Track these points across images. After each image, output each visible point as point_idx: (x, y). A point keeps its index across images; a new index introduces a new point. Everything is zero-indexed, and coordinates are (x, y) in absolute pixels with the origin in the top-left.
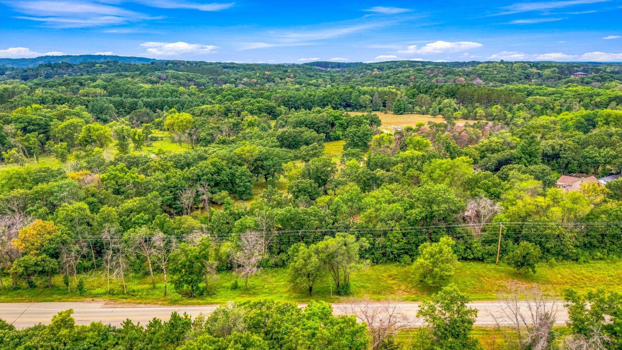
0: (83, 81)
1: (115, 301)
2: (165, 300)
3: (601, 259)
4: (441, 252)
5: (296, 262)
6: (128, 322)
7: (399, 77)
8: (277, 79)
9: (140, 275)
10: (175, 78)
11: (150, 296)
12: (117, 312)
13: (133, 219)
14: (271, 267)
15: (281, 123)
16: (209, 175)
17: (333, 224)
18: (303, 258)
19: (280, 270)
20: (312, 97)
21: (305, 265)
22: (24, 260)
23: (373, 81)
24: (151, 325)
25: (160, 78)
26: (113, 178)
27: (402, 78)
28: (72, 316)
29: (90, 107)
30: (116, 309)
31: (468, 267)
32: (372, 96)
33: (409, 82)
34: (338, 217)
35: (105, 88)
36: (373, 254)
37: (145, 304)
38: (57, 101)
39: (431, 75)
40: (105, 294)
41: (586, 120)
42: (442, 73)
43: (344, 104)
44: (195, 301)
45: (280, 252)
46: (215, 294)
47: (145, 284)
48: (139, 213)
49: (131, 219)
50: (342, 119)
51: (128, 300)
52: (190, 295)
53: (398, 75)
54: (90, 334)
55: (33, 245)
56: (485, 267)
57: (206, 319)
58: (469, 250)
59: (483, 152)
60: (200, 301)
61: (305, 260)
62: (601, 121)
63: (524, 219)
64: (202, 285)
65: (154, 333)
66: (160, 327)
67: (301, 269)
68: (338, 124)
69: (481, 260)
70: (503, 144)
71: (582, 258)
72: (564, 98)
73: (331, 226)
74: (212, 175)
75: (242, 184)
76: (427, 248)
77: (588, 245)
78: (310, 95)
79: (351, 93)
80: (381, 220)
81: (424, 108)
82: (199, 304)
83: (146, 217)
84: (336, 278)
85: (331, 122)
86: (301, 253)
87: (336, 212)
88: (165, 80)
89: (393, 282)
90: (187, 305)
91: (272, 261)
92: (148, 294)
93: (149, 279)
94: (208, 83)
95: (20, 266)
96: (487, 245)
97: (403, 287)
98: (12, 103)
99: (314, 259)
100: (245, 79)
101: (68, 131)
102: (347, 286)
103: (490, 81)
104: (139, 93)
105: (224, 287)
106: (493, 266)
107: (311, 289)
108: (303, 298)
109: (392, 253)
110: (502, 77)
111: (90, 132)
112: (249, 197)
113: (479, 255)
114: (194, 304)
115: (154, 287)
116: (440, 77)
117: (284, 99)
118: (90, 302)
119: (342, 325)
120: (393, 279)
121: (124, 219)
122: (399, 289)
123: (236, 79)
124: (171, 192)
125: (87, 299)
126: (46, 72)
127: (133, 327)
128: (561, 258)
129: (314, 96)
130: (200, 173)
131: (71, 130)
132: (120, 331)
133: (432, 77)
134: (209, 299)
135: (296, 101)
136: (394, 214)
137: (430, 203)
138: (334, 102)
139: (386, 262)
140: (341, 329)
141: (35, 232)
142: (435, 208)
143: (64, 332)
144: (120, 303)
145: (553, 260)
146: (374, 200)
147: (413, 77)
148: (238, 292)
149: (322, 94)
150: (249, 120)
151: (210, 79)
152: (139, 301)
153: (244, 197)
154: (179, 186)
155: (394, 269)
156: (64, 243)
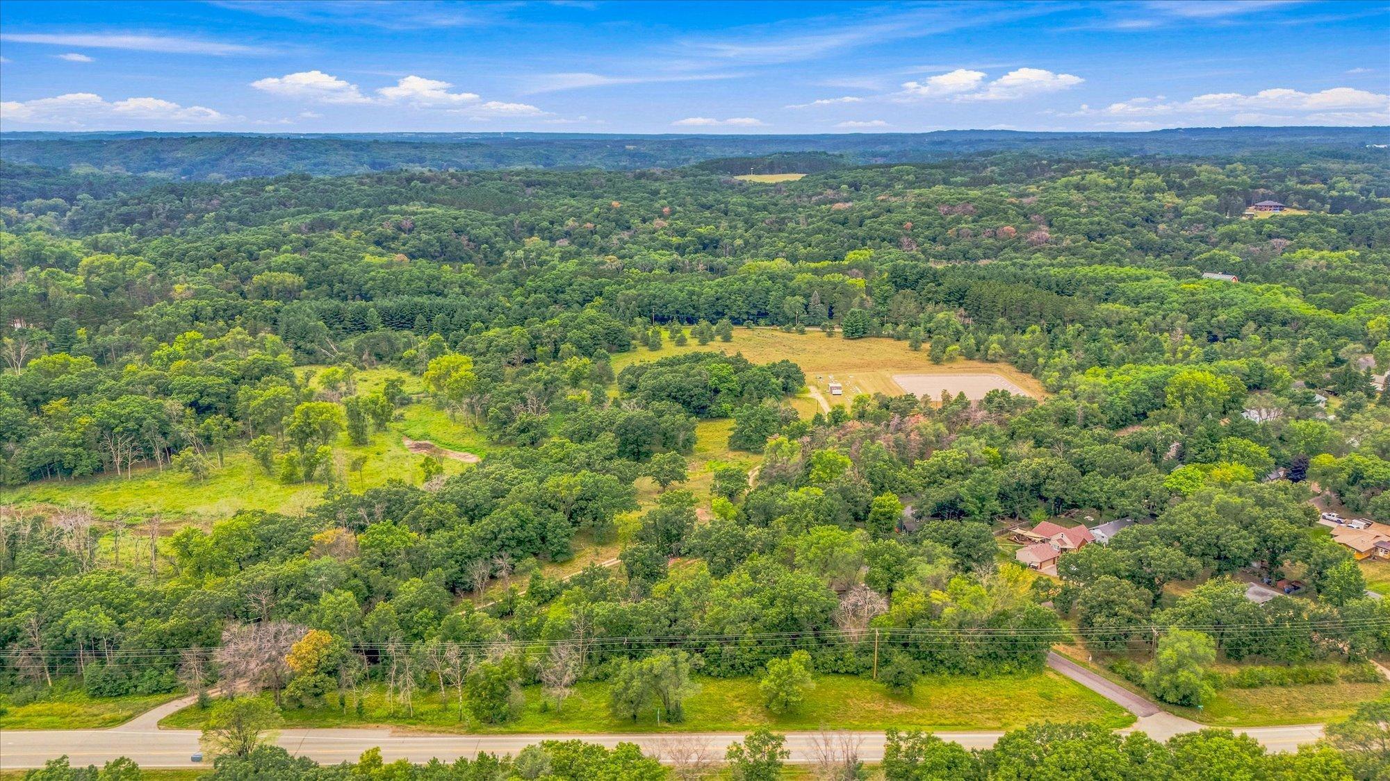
0: (255, 248)
1: (404, 727)
2: (462, 728)
3: (1011, 673)
4: (790, 671)
5: (615, 684)
6: (435, 761)
7: (882, 224)
8: (636, 221)
9: (425, 691)
10: (431, 228)
11: (442, 721)
12: (408, 742)
13: (415, 619)
14: (591, 681)
15: (629, 379)
16: (509, 532)
17: (670, 626)
18: (624, 680)
19: (602, 686)
20: (694, 297)
21: (626, 689)
22: (302, 682)
23: (829, 231)
24: (457, 765)
25: (400, 229)
26: (378, 545)
27: (886, 227)
28: (379, 754)
29: (283, 328)
30: (406, 739)
31: (838, 683)
32: (808, 296)
33: (899, 236)
34: (678, 614)
35: (300, 270)
36: (719, 666)
37: (439, 732)
38: (221, 313)
39: (949, 218)
40: (387, 718)
41: (1150, 388)
42: (971, 213)
43: (754, 311)
44: (496, 729)
45: (603, 660)
46: (519, 719)
47: (433, 703)
48: (422, 608)
49: (412, 617)
50: (732, 381)
51: (419, 727)
52: (490, 721)
53: (880, 219)
54: (399, 772)
55: (310, 662)
56: (858, 685)
57: (514, 758)
58: (839, 662)
59: (933, 474)
60: (502, 729)
61: (626, 683)
62: (1172, 393)
63: (911, 623)
64: (504, 709)
65: (462, 773)
66: (468, 768)
67: (621, 694)
68: (724, 391)
69: (855, 674)
70: (968, 460)
71: (982, 673)
72: (1164, 310)
73: (667, 628)
74: (513, 531)
75: (556, 540)
76: (777, 665)
77: (993, 655)
78: (692, 293)
79: (768, 291)
80: (732, 623)
81: (901, 328)
82: (502, 733)
83: (431, 614)
84: (666, 702)
85: (714, 387)
86: (623, 672)
87: (676, 607)
88: (410, 231)
89: (738, 704)
90: (488, 734)
91: (592, 674)
92: (439, 719)
93: (436, 696)
94: (496, 235)
95: (297, 688)
96: (863, 655)
97: (749, 713)
98: (140, 319)
99: (636, 683)
100: (570, 223)
101: (269, 410)
102: (678, 709)
103: (1068, 232)
104: (366, 283)
105: (531, 710)
106: (869, 682)
107: (635, 717)
108: (625, 726)
109: (743, 665)
110: (1092, 223)
111: (308, 417)
112: (566, 557)
113: (852, 669)
114: (495, 733)
115: (446, 709)
116: (966, 222)
117: (642, 300)
118: (374, 729)
119: (642, 770)
120: (740, 701)
121: (404, 618)
122: (744, 715)
123: (552, 223)
124: (457, 562)
125: (371, 725)
126: (168, 206)
127: (440, 767)
128: (957, 672)
129: (699, 296)
130: (496, 530)
131: (274, 407)
132: (427, 770)
133: (949, 223)
134: (513, 726)
135: (665, 305)
136: (748, 614)
137: (793, 600)
138: (735, 308)
139: (735, 676)
140: (641, 774)
141: (311, 647)
142: (796, 609)
143: (374, 771)
144: (409, 732)
145: (946, 675)
146: (725, 593)
147: (909, 224)
148: (547, 717)
149: (713, 292)
150: (574, 366)
151: (499, 226)
152: (430, 728)
153: (560, 558)
154: (468, 552)
155: (743, 686)
156: (343, 658)
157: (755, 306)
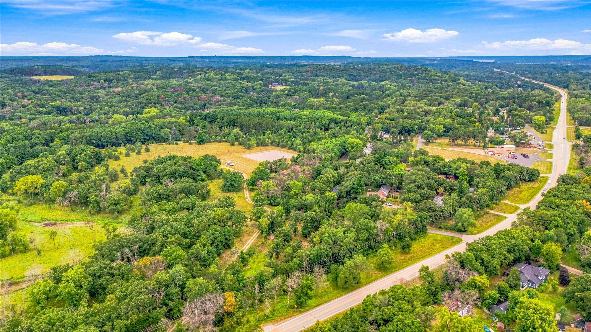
1: (274, 322)
7: (150, 96)
12: (285, 325)
27: (153, 98)
32: (170, 128)
33: (161, 101)
37: (290, 317)
39: (176, 93)
42: (184, 91)
44: (306, 308)
50: (202, 165)
53: (147, 94)
60: (309, 307)
81: (219, 137)
85: (196, 169)
90: (308, 310)
116: (185, 94)
118: (264, 326)
144: (279, 322)
147: (163, 96)
157: (147, 135)
